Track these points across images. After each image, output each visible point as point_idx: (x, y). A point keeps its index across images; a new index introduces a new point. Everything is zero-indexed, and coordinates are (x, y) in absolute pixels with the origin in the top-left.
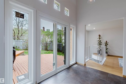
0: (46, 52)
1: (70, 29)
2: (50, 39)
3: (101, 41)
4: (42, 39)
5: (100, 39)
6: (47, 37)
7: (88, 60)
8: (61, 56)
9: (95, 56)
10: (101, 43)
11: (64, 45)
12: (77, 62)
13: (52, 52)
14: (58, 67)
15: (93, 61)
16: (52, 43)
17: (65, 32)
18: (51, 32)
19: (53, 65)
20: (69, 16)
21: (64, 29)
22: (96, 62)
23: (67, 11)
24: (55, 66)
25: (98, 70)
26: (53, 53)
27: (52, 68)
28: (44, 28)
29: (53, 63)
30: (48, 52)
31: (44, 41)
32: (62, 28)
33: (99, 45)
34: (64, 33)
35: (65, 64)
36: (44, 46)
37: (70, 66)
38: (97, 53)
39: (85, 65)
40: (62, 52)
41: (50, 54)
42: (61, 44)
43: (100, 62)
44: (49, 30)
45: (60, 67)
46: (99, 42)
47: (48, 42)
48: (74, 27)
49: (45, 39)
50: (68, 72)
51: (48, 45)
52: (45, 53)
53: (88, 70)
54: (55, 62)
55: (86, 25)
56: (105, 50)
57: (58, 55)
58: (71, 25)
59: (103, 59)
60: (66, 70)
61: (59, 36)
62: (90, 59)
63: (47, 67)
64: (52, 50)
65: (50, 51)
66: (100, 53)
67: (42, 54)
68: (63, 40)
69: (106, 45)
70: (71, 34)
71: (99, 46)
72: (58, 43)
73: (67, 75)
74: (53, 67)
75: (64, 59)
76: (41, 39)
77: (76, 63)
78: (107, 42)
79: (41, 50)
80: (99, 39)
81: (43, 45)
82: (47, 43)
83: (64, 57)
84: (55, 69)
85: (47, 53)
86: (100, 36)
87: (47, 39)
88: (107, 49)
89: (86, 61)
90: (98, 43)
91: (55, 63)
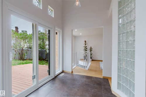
0: (22, 61)
1: (55, 33)
2: (28, 45)
3: (86, 47)
4: (14, 44)
5: (86, 44)
6: (23, 41)
7: (75, 66)
8: (44, 65)
9: (82, 62)
10: (87, 49)
11: (48, 51)
12: (64, 70)
13: (31, 61)
14: (40, 81)
15: (80, 67)
16: (30, 49)
17: (49, 36)
18: (28, 34)
19: (33, 79)
20: (53, 17)
21: (48, 32)
22: (82, 67)
23: (52, 11)
24: (35, 79)
25: (84, 76)
26: (32, 63)
27: (32, 83)
28: (17, 28)
29: (32, 76)
30: (25, 61)
31: (18, 47)
32: (46, 31)
33: (85, 50)
34: (47, 37)
35: (49, 74)
36: (18, 53)
37: (55, 76)
38: (84, 59)
39: (72, 72)
40: (46, 60)
41: (28, 64)
42: (43, 50)
43: (86, 67)
44: (26, 31)
45: (42, 79)
46: (85, 47)
47: (24, 48)
48: (60, 31)
49: (20, 43)
50: (53, 84)
51: (24, 52)
52: (20, 64)
53: (75, 77)
54: (35, 74)
55: (72, 30)
56: (90, 55)
57: (40, 64)
58: (56, 28)
59: (89, 64)
60: (51, 81)
61: (42, 40)
62: (77, 66)
63: (24, 83)
64: (31, 58)
65: (28, 60)
66: (86, 59)
67: (14, 65)
68: (46, 45)
69: (90, 51)
70: (56, 38)
71: (84, 52)
72: (40, 49)
73: (52, 87)
74: (32, 81)
75: (48, 69)
76: (12, 44)
77: (63, 72)
78: (91, 47)
79: (11, 59)
80: (84, 45)
81: (15, 53)
82: (23, 50)
83: (48, 66)
84: (35, 83)
85: (23, 64)
86: (85, 42)
87: (22, 43)
88: (91, 54)
89: (73, 68)
90: (85, 49)
91: (35, 76)
